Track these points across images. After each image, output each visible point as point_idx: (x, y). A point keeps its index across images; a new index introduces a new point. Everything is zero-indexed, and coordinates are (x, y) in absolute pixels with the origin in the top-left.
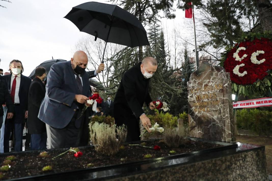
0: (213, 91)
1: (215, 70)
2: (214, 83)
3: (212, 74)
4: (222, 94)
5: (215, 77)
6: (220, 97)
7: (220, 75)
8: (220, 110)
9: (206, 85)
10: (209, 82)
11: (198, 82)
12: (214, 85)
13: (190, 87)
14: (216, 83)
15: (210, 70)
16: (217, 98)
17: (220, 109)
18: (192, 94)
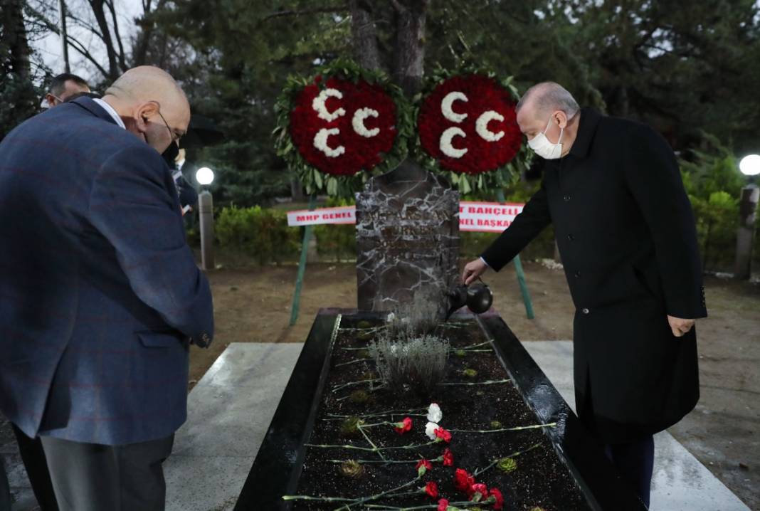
0: (429, 221)
1: (437, 183)
2: (433, 207)
3: (429, 190)
4: (449, 230)
5: (435, 197)
6: (443, 235)
7: (447, 194)
8: (441, 258)
9: (412, 210)
10: (420, 203)
11: (390, 198)
12: (431, 211)
13: (366, 207)
14: (437, 207)
15: (425, 181)
16: (436, 235)
17: (441, 255)
18: (370, 222)
